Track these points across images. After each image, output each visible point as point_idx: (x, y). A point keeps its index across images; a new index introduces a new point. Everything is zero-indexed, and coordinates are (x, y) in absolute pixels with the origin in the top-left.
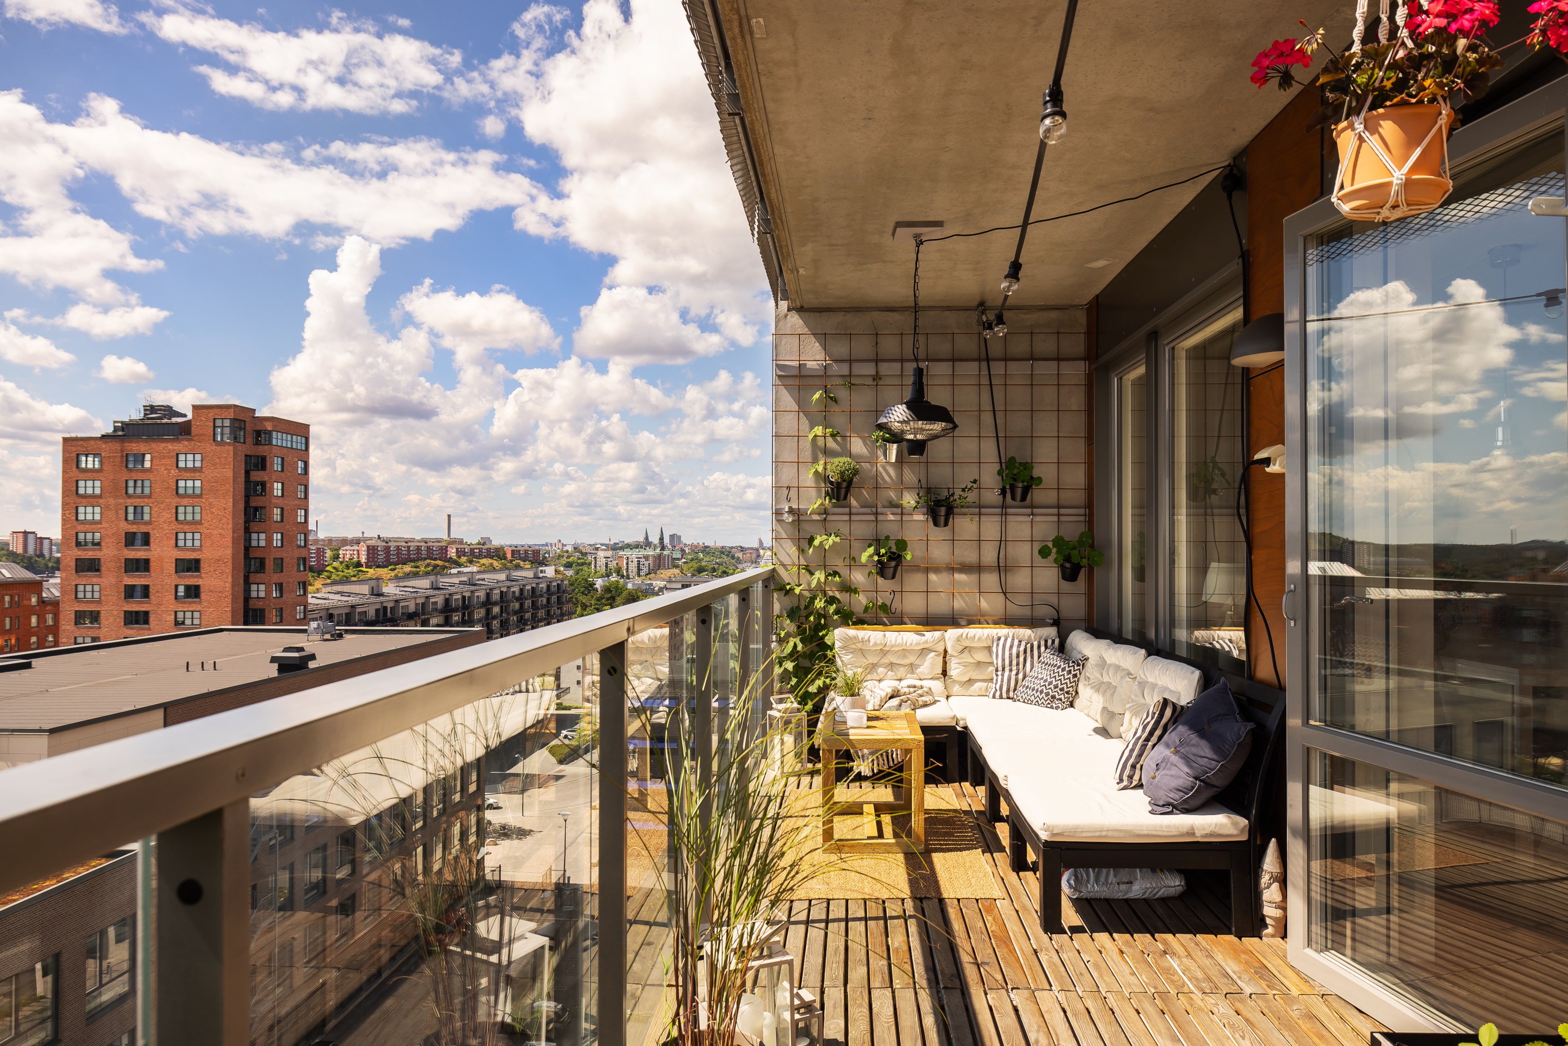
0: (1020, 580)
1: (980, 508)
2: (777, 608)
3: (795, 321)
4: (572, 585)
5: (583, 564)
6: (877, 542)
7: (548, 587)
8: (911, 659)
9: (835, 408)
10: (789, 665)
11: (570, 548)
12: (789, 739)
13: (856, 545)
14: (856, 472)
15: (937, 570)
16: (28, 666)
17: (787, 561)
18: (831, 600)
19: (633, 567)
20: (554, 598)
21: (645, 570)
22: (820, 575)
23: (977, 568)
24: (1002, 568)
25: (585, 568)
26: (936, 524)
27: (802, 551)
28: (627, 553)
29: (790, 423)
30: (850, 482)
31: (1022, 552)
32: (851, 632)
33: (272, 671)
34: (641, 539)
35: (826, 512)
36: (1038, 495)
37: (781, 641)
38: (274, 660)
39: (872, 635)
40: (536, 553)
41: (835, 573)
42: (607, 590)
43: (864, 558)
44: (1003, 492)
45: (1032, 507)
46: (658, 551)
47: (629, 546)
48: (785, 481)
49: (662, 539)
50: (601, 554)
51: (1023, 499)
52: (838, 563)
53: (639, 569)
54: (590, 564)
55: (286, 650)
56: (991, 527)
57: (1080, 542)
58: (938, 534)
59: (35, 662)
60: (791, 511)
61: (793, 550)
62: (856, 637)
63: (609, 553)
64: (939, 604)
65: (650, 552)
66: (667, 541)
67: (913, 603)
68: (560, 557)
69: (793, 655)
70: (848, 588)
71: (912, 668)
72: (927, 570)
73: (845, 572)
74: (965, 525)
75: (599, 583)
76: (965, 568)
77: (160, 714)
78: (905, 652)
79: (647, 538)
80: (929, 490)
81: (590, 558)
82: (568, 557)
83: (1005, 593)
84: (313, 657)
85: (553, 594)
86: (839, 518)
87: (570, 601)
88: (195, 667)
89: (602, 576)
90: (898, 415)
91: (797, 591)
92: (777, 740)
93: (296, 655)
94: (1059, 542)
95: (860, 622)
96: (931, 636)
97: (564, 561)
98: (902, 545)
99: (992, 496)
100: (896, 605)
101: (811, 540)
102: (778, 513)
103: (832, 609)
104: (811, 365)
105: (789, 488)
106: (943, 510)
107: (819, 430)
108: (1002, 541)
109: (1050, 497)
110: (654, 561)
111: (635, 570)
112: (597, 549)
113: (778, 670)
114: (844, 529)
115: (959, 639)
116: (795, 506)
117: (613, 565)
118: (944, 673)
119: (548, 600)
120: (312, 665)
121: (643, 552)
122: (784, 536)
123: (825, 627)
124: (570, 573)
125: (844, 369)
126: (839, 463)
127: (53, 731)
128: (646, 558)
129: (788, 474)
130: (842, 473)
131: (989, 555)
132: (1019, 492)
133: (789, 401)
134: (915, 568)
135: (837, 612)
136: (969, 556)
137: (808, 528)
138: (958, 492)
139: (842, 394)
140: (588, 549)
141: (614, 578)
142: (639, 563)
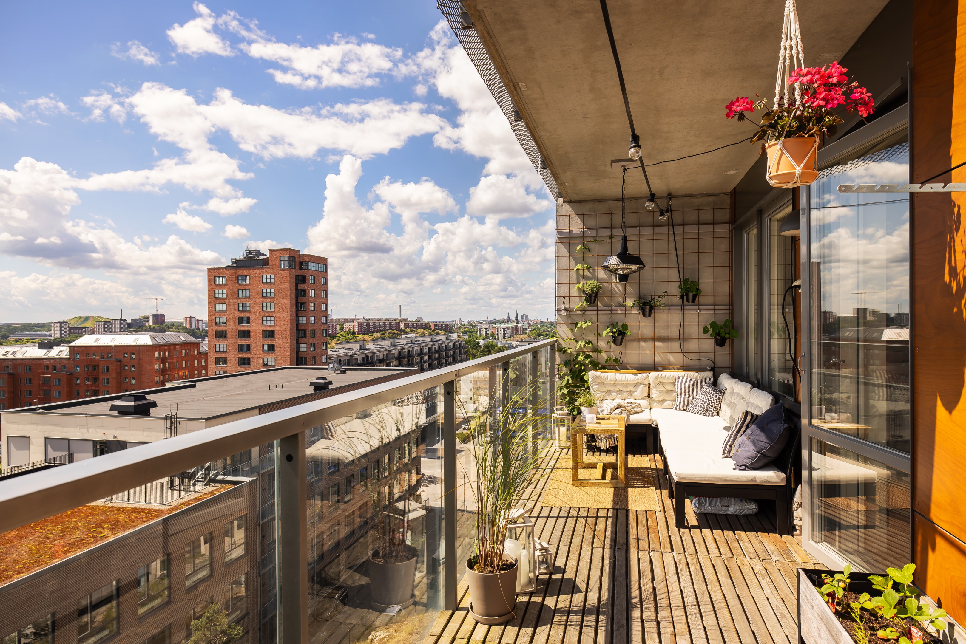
0: (693, 346)
1: (669, 307)
2: (558, 360)
3: (567, 208)
4: (467, 343)
5: (473, 332)
6: (613, 325)
7: (454, 345)
8: (630, 388)
9: (589, 254)
10: (565, 391)
11: (466, 323)
12: (563, 429)
13: (601, 327)
14: (599, 288)
15: (645, 340)
16: (194, 386)
17: (564, 336)
18: (588, 356)
19: (501, 333)
20: (457, 351)
21: (507, 335)
22: (581, 343)
23: (668, 339)
24: (682, 339)
25: (474, 334)
26: (644, 315)
27: (572, 330)
28: (497, 325)
29: (565, 262)
30: (597, 294)
31: (694, 330)
32: (598, 373)
33: (311, 390)
34: (505, 317)
35: (584, 309)
36: (702, 299)
37: (561, 378)
38: (311, 384)
39: (609, 375)
40: (447, 326)
41: (590, 342)
42: (486, 346)
43: (604, 334)
44: (682, 297)
45: (699, 305)
46: (515, 324)
47: (498, 322)
48: (562, 293)
49: (517, 317)
50: (483, 326)
51: (693, 301)
52: (591, 336)
53: (504, 335)
54: (477, 332)
55: (318, 379)
56: (675, 317)
57: (725, 325)
58: (646, 321)
59: (198, 384)
60: (566, 309)
61: (567, 330)
62: (600, 377)
63: (488, 326)
64: (647, 359)
65: (510, 325)
66: (520, 318)
67: (632, 358)
68: (460, 328)
69: (568, 386)
70: (597, 350)
71: (631, 393)
72: (640, 340)
73: (594, 341)
74: (661, 316)
75: (482, 343)
76: (661, 339)
77: (257, 411)
78: (627, 384)
79: (508, 317)
80: (640, 297)
81: (477, 329)
82: (465, 328)
83: (683, 353)
84: (331, 383)
85: (456, 349)
86: (591, 313)
87: (466, 352)
88: (273, 388)
89: (484, 339)
90: (613, 261)
91: (569, 351)
92: (557, 429)
93: (322, 381)
94: (713, 325)
95: (603, 368)
96: (642, 376)
97: (462, 330)
98: (625, 327)
99: (676, 300)
100: (623, 359)
101: (577, 324)
102: (559, 310)
103: (587, 361)
104: (576, 231)
105: (564, 297)
106: (648, 308)
107: (580, 266)
108: (682, 325)
109: (710, 300)
110: (513, 330)
111: (502, 335)
112: (481, 323)
113: (559, 393)
114: (594, 318)
115: (656, 378)
116: (568, 307)
117: (489, 332)
118: (649, 396)
119: (454, 352)
120: (331, 387)
121: (506, 325)
122: (562, 322)
123: (583, 371)
124: (466, 337)
125: (594, 233)
126: (590, 284)
127: (207, 419)
128: (508, 328)
129: (564, 290)
130: (592, 289)
131: (674, 332)
132: (691, 298)
133: (564, 251)
134: (633, 339)
135: (590, 363)
136: (664, 333)
137: (576, 318)
138: (657, 298)
139: (593, 246)
140: (476, 324)
141: (490, 340)
142: (504, 331)
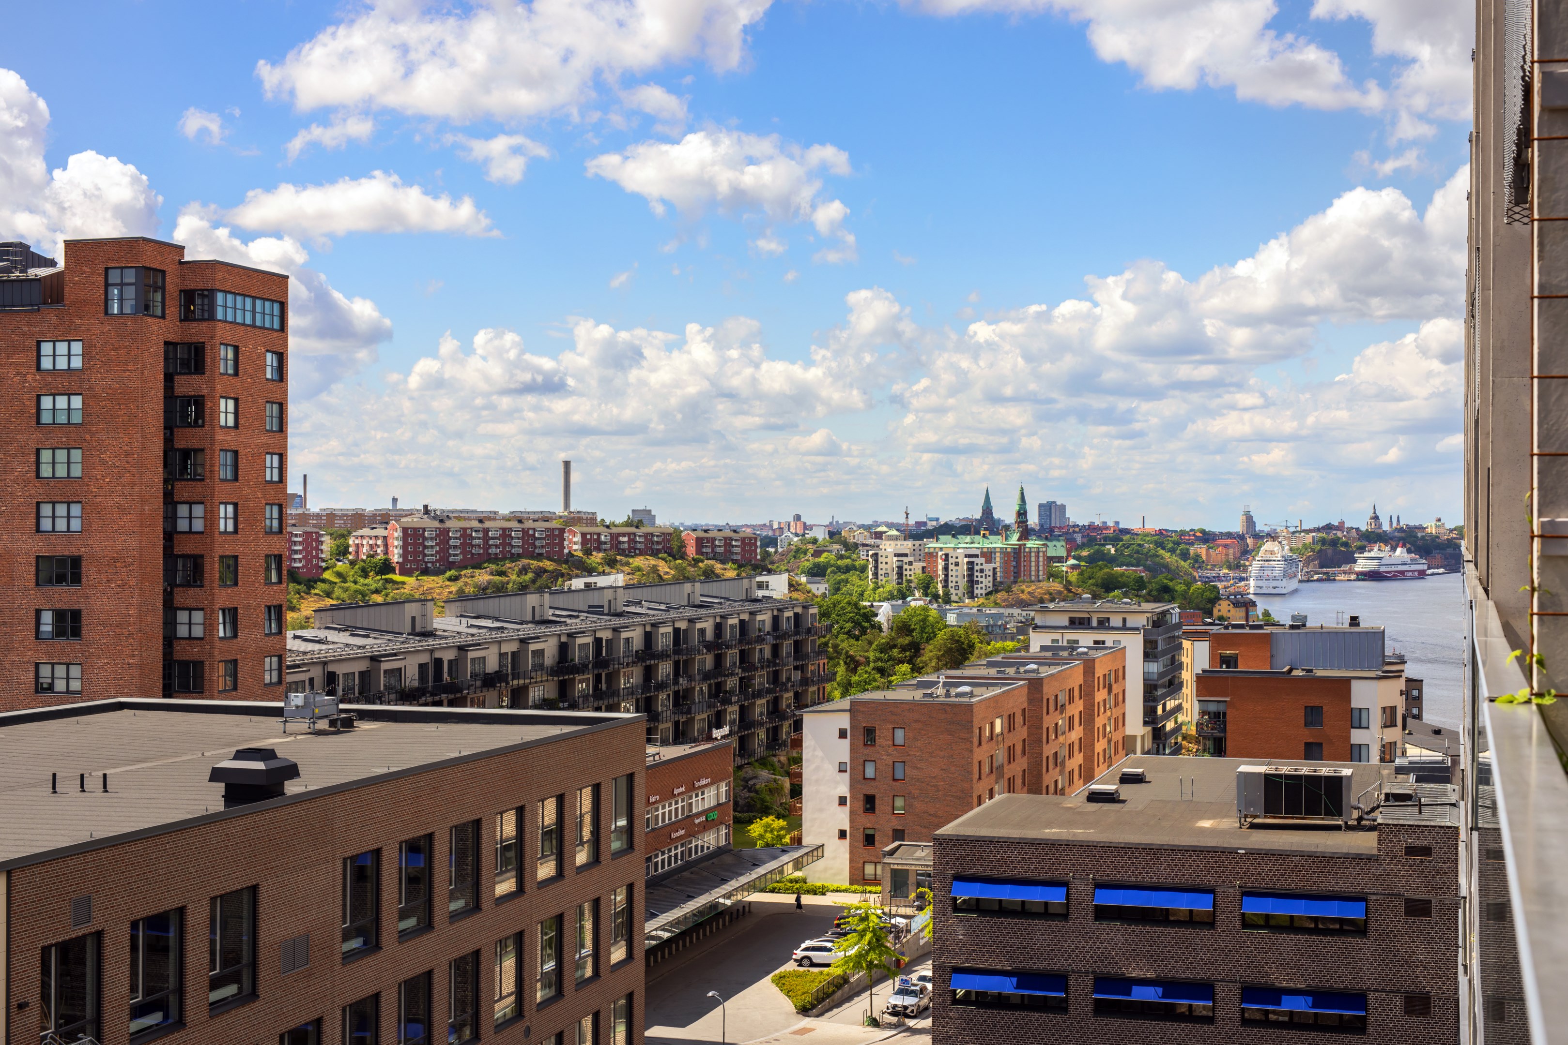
4: (825, 614)
5: (848, 569)
7: (776, 620)
11: (821, 535)
19: (958, 575)
20: (787, 646)
21: (985, 583)
25: (853, 577)
28: (946, 543)
33: (213, 800)
34: (977, 514)
38: (217, 775)
40: (748, 543)
42: (903, 628)
46: (1014, 539)
47: (948, 529)
49: (1022, 514)
50: (888, 548)
53: (972, 582)
54: (863, 569)
55: (240, 755)
63: (907, 546)
65: (996, 543)
66: (1033, 519)
68: (799, 552)
75: (884, 612)
79: (987, 510)
81: (863, 556)
82: (817, 553)
84: (292, 771)
85: (785, 636)
87: (822, 650)
88: (68, 785)
89: (891, 597)
93: (260, 765)
97: (807, 562)
110: (1005, 563)
111: (963, 583)
112: (879, 535)
117: (915, 571)
119: (776, 649)
120: (292, 788)
121: (980, 543)
124: (820, 588)
128: (989, 555)
140: (861, 537)
141: (916, 601)
142: (971, 566)
